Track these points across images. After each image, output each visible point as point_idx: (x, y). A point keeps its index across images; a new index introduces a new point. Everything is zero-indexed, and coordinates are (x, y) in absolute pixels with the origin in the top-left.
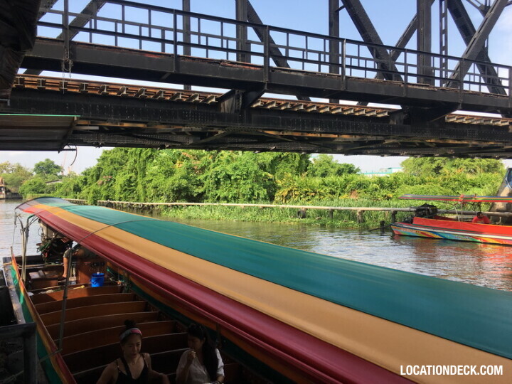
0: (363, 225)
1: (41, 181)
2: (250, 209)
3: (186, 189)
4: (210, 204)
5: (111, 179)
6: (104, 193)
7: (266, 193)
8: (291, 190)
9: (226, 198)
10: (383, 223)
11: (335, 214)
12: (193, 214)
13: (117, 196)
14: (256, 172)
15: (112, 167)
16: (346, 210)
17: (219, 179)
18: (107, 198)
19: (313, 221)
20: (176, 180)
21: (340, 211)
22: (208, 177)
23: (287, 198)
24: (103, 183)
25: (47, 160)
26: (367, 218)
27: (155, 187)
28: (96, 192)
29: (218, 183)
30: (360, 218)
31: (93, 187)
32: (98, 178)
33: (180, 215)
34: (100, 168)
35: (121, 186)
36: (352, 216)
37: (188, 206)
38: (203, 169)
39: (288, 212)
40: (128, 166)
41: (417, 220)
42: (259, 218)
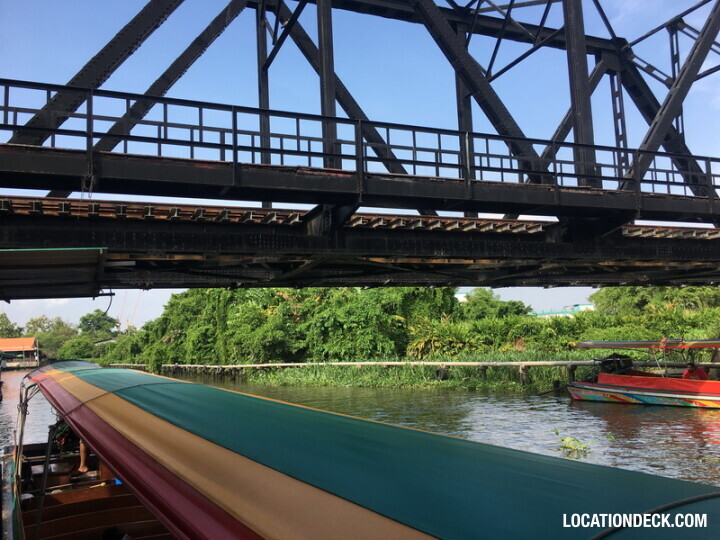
0: (528, 388)
1: (88, 340)
2: (370, 369)
3: (282, 344)
4: (315, 364)
5: (181, 334)
6: (171, 355)
7: (393, 346)
8: (430, 341)
9: (337, 356)
10: (557, 383)
11: (488, 372)
12: (290, 379)
13: (188, 357)
14: (378, 317)
15: (182, 317)
16: (505, 367)
17: (326, 329)
18: (175, 360)
19: (458, 383)
20: (268, 332)
21: (496, 368)
22: (311, 327)
23: (425, 351)
24: (169, 340)
25: (98, 311)
26: (535, 378)
27: (239, 343)
28: (160, 353)
29: (325, 333)
30: (524, 377)
31: (156, 346)
32: (164, 332)
33: (273, 381)
34: (167, 319)
35: (194, 344)
36: (513, 373)
37: (284, 367)
38: (304, 316)
39: (422, 371)
40: (204, 316)
41: (603, 377)
42: (382, 382)
